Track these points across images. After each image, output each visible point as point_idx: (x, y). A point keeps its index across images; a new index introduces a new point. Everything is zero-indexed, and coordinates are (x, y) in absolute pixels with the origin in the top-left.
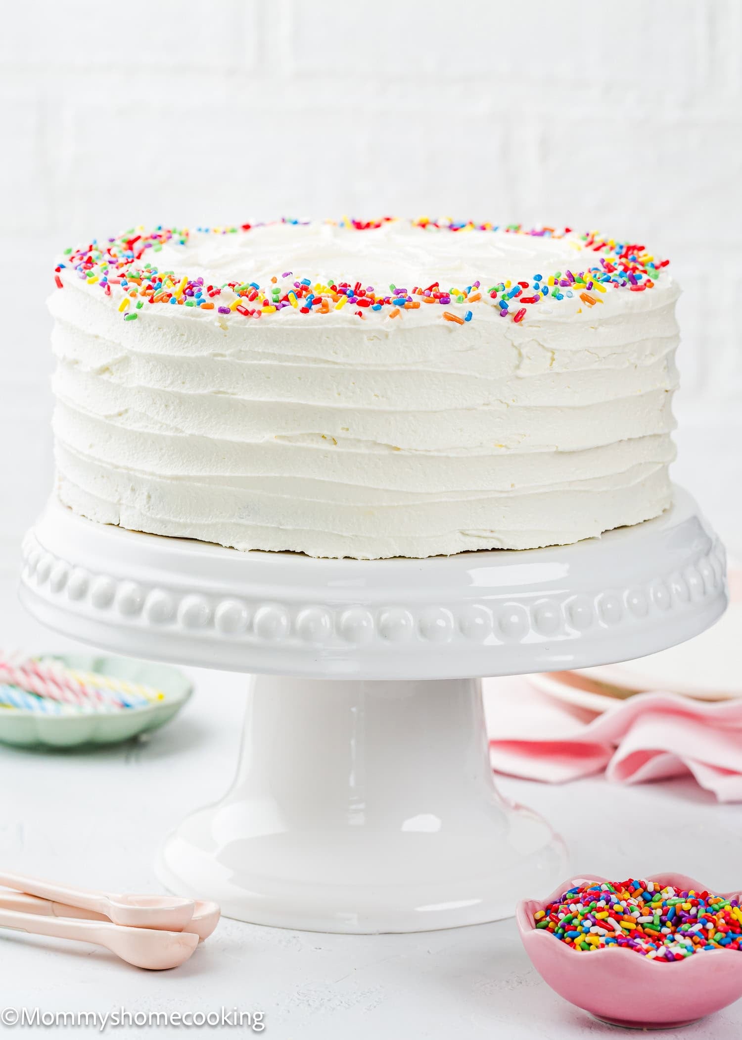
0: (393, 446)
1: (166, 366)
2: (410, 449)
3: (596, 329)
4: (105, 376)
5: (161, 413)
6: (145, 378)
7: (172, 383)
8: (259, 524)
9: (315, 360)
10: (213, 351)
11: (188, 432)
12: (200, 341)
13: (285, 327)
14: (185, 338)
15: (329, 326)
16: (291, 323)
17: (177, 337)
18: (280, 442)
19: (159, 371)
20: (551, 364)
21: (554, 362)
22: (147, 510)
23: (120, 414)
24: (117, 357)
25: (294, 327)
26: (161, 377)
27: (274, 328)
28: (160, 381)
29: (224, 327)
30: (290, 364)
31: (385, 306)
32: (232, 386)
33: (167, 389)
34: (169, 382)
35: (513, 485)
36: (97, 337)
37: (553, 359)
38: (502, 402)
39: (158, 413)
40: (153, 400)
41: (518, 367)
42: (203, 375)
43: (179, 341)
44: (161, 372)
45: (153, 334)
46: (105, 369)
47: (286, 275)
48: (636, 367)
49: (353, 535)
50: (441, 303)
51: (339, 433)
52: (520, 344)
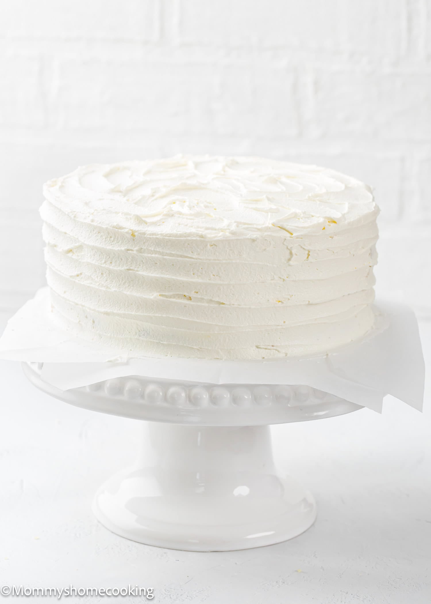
0: (221, 302)
1: (102, 253)
2: (230, 304)
3: (332, 238)
4: (70, 255)
5: (99, 277)
6: (91, 258)
7: (105, 262)
8: (149, 340)
9: (181, 256)
10: (127, 247)
11: (113, 290)
12: (120, 242)
13: (166, 238)
14: (112, 239)
15: (189, 238)
16: (169, 235)
17: (108, 239)
18: (161, 298)
19: (99, 255)
20: (308, 258)
21: (309, 256)
22: (92, 328)
23: (78, 276)
24: (76, 245)
25: (170, 238)
26: (99, 258)
27: (160, 238)
28: (99, 260)
29: (133, 235)
30: (168, 257)
32: (137, 267)
33: (102, 265)
34: (103, 261)
35: (284, 322)
36: (66, 233)
37: (309, 255)
38: (281, 278)
39: (97, 277)
40: (95, 270)
41: (289, 260)
42: (122, 259)
43: (109, 240)
44: (99, 256)
45: (95, 235)
46: (70, 251)
48: (354, 255)
49: (199, 348)
51: (193, 295)
52: (291, 248)
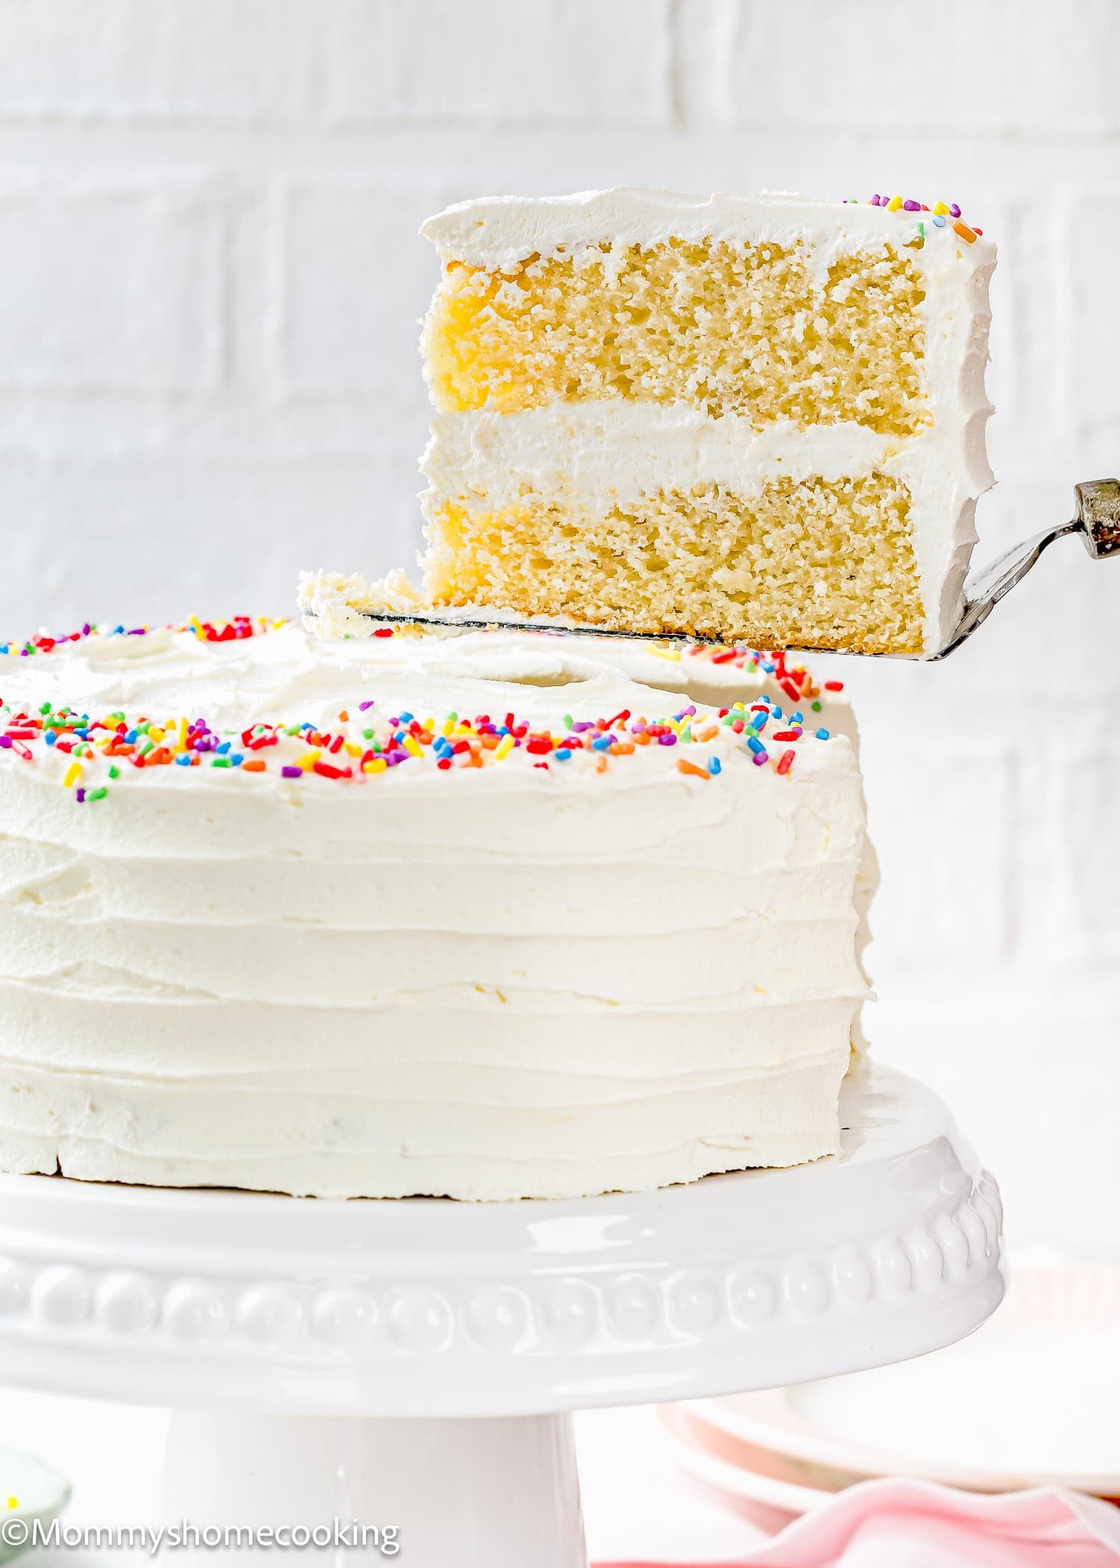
0: (607, 997)
4: (27, 907)
5: (162, 965)
7: (188, 909)
11: (225, 998)
12: (250, 829)
14: (217, 826)
16: (435, 788)
17: (197, 828)
18: (401, 1001)
20: (825, 849)
23: (65, 974)
24: (54, 869)
26: (165, 898)
28: (163, 905)
29: (296, 803)
31: (576, 752)
32: (313, 907)
33: (176, 921)
34: (181, 907)
39: (154, 966)
40: (146, 943)
41: (791, 851)
42: (255, 891)
43: (202, 834)
44: (164, 889)
45: (142, 823)
47: (366, 705)
49: (534, 1158)
50: (661, 742)
51: (507, 978)
